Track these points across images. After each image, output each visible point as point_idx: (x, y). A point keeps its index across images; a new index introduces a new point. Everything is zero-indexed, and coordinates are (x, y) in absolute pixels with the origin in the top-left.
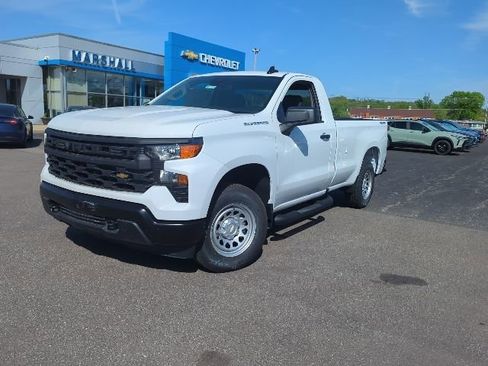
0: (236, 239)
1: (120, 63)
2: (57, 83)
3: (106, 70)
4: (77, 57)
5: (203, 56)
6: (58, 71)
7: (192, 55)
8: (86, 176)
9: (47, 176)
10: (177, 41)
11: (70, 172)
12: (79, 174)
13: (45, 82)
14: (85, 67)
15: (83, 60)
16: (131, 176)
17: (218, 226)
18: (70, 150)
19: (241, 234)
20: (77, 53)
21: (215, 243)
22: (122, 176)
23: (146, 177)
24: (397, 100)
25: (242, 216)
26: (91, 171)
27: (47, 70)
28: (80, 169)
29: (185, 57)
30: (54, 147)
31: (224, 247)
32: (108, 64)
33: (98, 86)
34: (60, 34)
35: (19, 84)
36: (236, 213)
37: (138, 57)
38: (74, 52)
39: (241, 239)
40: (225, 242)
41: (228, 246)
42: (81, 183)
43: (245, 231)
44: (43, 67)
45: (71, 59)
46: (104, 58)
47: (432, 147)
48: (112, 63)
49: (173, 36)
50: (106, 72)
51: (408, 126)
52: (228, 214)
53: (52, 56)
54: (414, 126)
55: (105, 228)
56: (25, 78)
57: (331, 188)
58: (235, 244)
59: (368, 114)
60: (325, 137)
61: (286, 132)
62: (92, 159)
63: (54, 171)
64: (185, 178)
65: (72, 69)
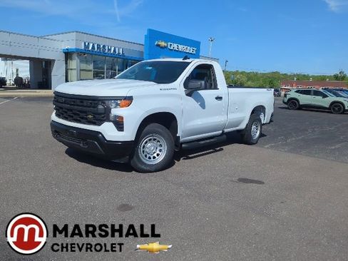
0: (155, 155)
1: (115, 51)
2: (74, 64)
3: (105, 55)
4: (87, 47)
5: (171, 45)
6: (75, 56)
7: (163, 44)
8: (72, 117)
9: (54, 117)
10: (153, 35)
11: (65, 115)
12: (69, 116)
13: (66, 63)
14: (92, 53)
15: (90, 48)
16: (94, 117)
17: (144, 146)
18: (65, 103)
19: (158, 152)
20: (87, 44)
21: (142, 156)
22: (90, 116)
23: (102, 117)
24: (319, 75)
25: (159, 141)
26: (75, 114)
27: (68, 55)
28: (69, 113)
29: (158, 45)
30: (57, 101)
31: (147, 159)
32: (107, 51)
33: (100, 66)
34: (77, 32)
35: (50, 64)
36: (155, 140)
37: (127, 46)
38: (85, 43)
39: (158, 155)
40: (148, 156)
41: (150, 158)
42: (70, 121)
43: (160, 151)
44: (65, 53)
45: (83, 48)
46: (104, 46)
47: (329, 109)
48: (109, 50)
49: (150, 31)
50: (106, 56)
51: (312, 93)
52: (150, 140)
53: (71, 46)
54: (317, 93)
55: (81, 145)
56: (54, 60)
57: (226, 130)
58: (154, 158)
59: (294, 85)
60: (219, 98)
61: (189, 95)
62: (76, 107)
63: (58, 115)
64: (122, 118)
65: (84, 54)
